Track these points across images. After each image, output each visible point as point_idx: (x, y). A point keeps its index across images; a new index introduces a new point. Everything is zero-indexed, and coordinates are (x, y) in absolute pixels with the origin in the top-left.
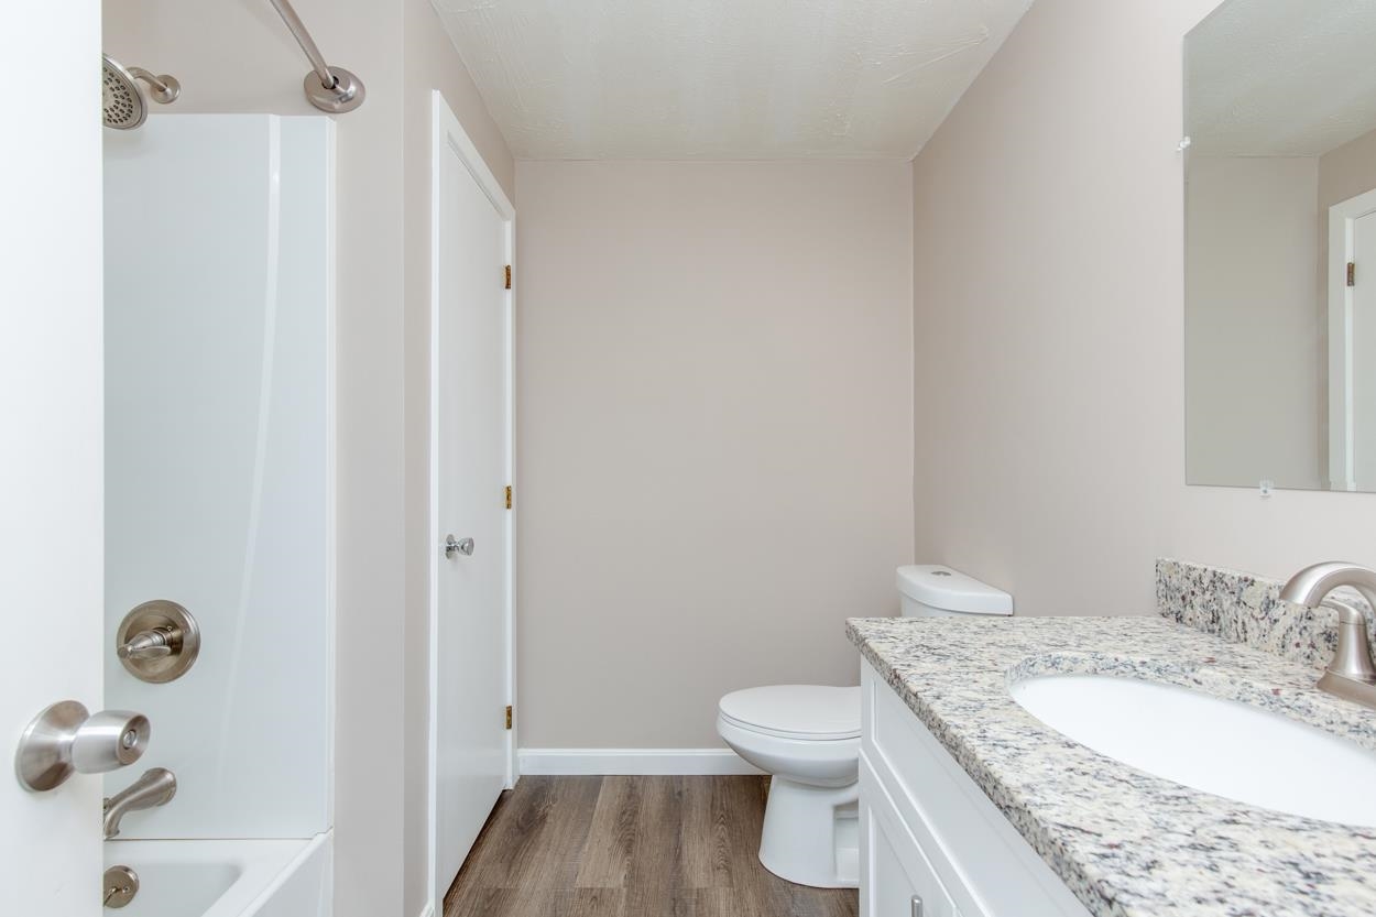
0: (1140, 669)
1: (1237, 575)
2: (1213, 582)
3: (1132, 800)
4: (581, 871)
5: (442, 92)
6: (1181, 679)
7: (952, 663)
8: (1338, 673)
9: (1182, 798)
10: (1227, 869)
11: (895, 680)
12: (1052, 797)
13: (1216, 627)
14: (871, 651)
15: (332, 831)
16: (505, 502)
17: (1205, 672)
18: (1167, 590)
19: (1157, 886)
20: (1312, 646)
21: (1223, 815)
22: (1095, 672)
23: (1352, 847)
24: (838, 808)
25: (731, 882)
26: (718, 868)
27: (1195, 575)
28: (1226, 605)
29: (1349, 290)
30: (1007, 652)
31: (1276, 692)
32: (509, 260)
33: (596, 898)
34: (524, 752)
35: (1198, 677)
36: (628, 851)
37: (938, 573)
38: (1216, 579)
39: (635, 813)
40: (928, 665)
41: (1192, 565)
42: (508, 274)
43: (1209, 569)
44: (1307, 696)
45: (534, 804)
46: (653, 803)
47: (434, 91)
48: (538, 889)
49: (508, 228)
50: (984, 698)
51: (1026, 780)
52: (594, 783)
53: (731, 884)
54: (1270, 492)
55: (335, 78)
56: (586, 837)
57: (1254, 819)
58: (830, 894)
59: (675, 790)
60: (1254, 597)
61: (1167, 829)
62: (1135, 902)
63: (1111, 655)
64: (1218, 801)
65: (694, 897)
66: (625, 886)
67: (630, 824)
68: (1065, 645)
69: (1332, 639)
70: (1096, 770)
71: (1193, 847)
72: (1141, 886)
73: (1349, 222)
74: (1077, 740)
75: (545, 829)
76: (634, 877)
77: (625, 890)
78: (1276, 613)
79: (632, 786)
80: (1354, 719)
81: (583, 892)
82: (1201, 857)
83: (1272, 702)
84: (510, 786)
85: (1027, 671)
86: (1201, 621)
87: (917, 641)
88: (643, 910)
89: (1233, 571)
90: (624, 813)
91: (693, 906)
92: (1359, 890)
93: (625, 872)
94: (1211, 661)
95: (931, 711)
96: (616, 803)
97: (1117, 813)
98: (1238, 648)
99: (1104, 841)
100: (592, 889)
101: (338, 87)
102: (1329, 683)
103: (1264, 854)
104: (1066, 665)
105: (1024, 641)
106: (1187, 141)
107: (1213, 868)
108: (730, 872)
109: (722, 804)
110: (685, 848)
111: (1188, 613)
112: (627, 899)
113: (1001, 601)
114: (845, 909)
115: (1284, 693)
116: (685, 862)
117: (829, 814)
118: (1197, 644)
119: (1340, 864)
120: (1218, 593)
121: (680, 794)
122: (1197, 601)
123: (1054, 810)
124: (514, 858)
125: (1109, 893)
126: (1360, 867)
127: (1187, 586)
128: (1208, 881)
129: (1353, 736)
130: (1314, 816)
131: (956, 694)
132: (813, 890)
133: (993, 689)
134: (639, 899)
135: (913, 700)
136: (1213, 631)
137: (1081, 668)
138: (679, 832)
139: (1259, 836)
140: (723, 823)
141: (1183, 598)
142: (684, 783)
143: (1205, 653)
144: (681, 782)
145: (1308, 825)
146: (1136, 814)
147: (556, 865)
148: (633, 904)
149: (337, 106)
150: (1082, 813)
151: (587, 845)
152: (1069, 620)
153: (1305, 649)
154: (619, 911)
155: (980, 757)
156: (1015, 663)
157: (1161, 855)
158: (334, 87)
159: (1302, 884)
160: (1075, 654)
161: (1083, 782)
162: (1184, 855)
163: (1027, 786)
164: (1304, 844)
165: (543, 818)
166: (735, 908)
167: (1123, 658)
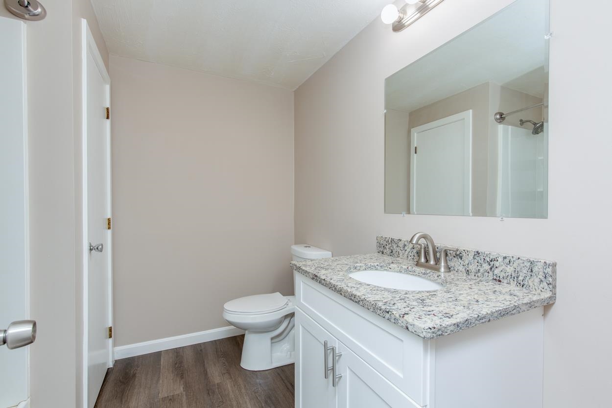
0: (377, 267)
1: (397, 239)
2: (391, 241)
3: (386, 293)
4: (161, 392)
5: (87, 21)
6: (386, 268)
7: (330, 270)
8: (420, 261)
9: (396, 291)
10: (408, 302)
11: (315, 278)
12: (370, 296)
13: (392, 254)
14: (304, 270)
15: (29, 399)
16: (107, 226)
17: (392, 265)
18: (380, 245)
19: (396, 307)
20: (414, 256)
21: (404, 293)
22: (366, 269)
23: (428, 294)
24: (272, 339)
25: (231, 377)
26: (225, 374)
27: (387, 240)
28: (394, 247)
29: (415, 155)
30: (344, 266)
31: (408, 268)
32: (108, 105)
33: (171, 399)
34: (117, 349)
35: (390, 267)
36: (182, 377)
37: (306, 247)
38: (392, 240)
39: (181, 363)
40: (323, 272)
41: (386, 237)
42: (108, 112)
43: (391, 237)
44: (414, 268)
45: (127, 371)
46: (189, 357)
47: (83, 19)
48: (139, 404)
49: (107, 88)
50: (343, 278)
51: (363, 293)
52: (158, 355)
53: (231, 378)
54: (405, 215)
55: (28, 2)
56: (159, 377)
57: (410, 293)
58: (270, 371)
59: (199, 350)
60: (401, 244)
61: (395, 297)
62: (393, 310)
63: (370, 264)
64: (403, 291)
65: (217, 386)
66: (184, 391)
67: (180, 367)
68: (357, 263)
69: (419, 253)
70: (376, 289)
71: (401, 299)
72: (394, 308)
73: (415, 134)
74: (370, 284)
75: (137, 379)
76: (187, 387)
77: (184, 393)
78: (406, 248)
79: (177, 353)
80: (423, 272)
81: (164, 399)
82: (403, 300)
83: (407, 271)
84: (111, 366)
85: (349, 270)
86: (388, 253)
87: (316, 266)
88: (195, 398)
89: (396, 237)
90: (176, 364)
91: (217, 390)
92: (430, 300)
93: (182, 386)
94: (393, 263)
95: (330, 283)
96: (171, 361)
97: (384, 296)
98: (398, 259)
99: (384, 301)
100: (168, 397)
101: (30, 8)
102: (418, 264)
103: (414, 298)
104: (358, 268)
105: (346, 263)
106: (385, 111)
107: (405, 302)
108: (229, 374)
109: (221, 350)
110: (208, 370)
111: (385, 251)
112: (186, 396)
113: (327, 254)
114: (277, 374)
115: (409, 268)
116: (209, 375)
117: (269, 341)
118: (388, 259)
119: (426, 297)
120: (393, 244)
121: (201, 350)
122: (387, 247)
123: (371, 298)
124: (122, 395)
125: (388, 310)
126: (429, 297)
127: (385, 243)
128: (405, 305)
129: (424, 276)
130: (420, 290)
131: (335, 278)
132: (264, 372)
133: (344, 275)
134: (192, 394)
135: (323, 282)
136: (391, 255)
137: (362, 269)
138: (204, 365)
139: (411, 295)
140: (223, 357)
141: (384, 247)
142: (202, 346)
143: (391, 261)
144: (201, 346)
145: (419, 292)
146: (388, 296)
147: (147, 392)
148: (189, 397)
149: (27, 16)
150: (377, 298)
151: (161, 381)
152: (356, 256)
153: (412, 257)
154: (183, 401)
155: (349, 291)
156: (347, 268)
157: (395, 302)
158: (27, 7)
159: (421, 302)
160: (360, 265)
161: (375, 292)
162: (400, 301)
163: (363, 295)
164: (419, 296)
165: (134, 375)
166: (234, 386)
167: (372, 264)
